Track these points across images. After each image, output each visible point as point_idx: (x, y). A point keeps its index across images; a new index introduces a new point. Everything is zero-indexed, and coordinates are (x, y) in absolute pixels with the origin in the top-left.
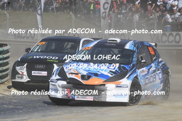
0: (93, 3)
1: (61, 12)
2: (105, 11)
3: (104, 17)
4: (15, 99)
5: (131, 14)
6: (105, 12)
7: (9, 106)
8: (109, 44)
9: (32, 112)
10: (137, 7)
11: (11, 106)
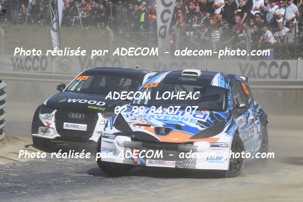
0: (145, 11)
1: (92, 27)
2: (165, 24)
3: (163, 35)
4: (15, 172)
5: (207, 30)
6: (165, 27)
7: (5, 184)
8: (186, 79)
9: (42, 194)
10: (217, 18)
11: (7, 184)
